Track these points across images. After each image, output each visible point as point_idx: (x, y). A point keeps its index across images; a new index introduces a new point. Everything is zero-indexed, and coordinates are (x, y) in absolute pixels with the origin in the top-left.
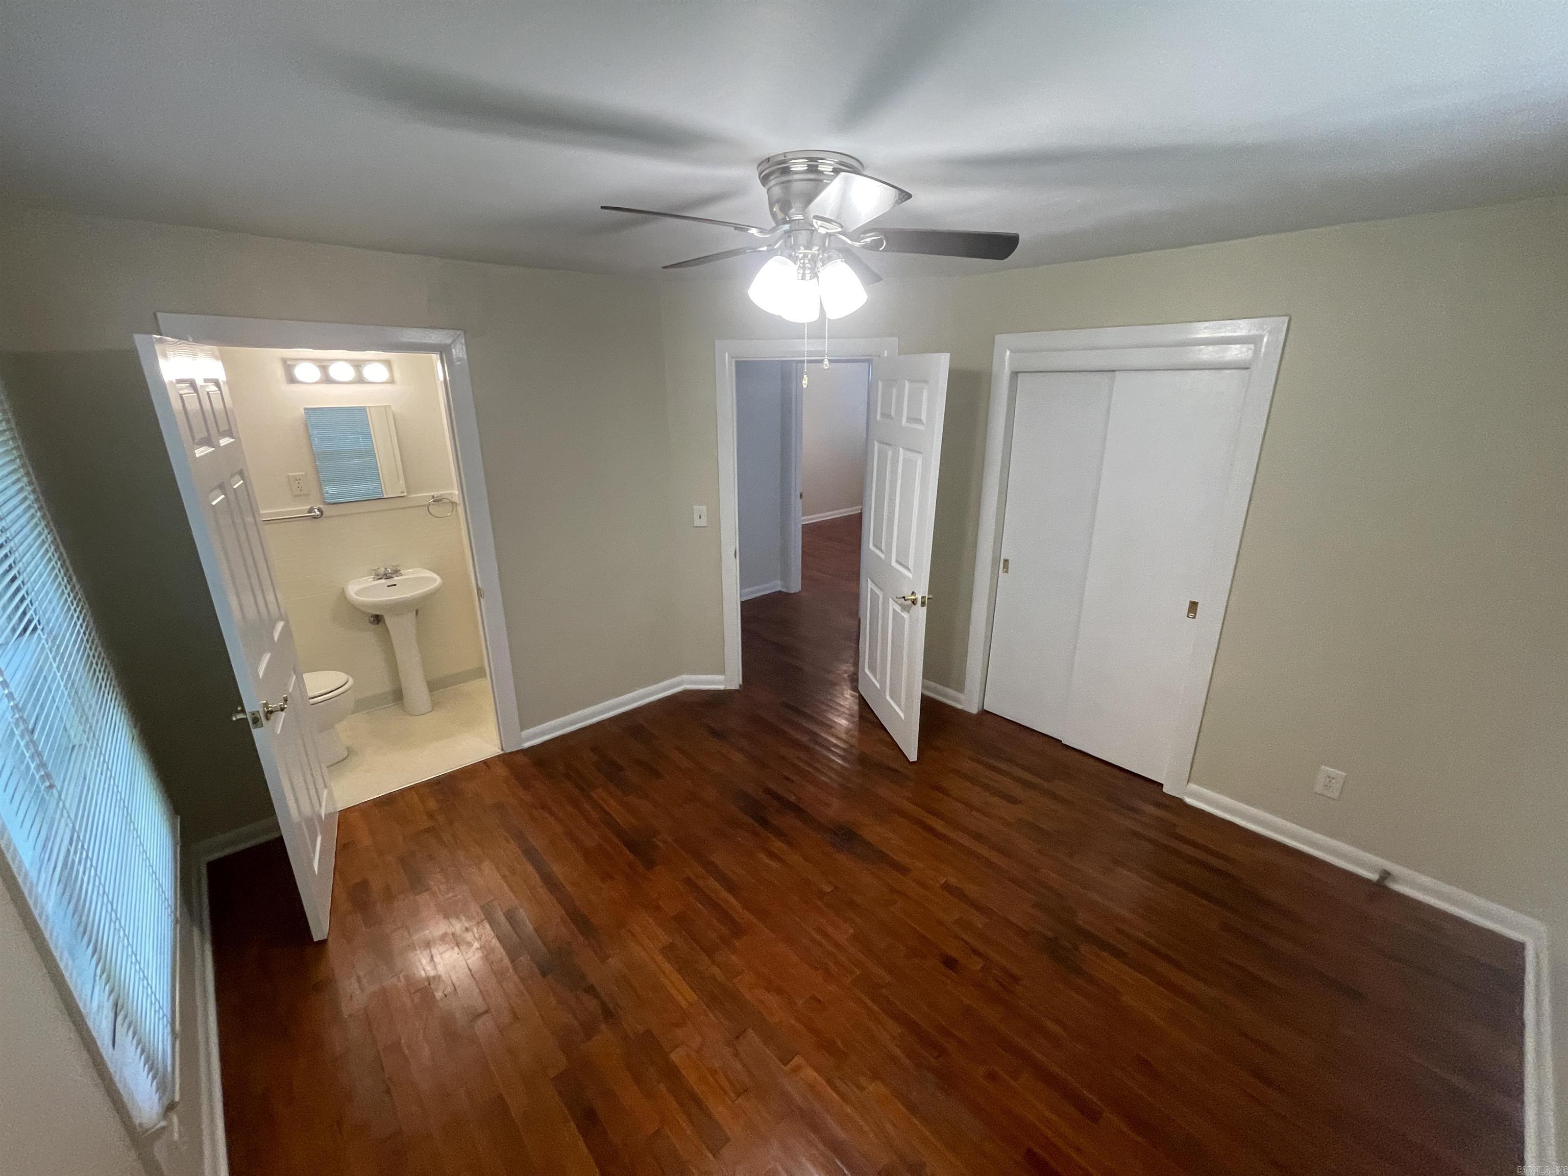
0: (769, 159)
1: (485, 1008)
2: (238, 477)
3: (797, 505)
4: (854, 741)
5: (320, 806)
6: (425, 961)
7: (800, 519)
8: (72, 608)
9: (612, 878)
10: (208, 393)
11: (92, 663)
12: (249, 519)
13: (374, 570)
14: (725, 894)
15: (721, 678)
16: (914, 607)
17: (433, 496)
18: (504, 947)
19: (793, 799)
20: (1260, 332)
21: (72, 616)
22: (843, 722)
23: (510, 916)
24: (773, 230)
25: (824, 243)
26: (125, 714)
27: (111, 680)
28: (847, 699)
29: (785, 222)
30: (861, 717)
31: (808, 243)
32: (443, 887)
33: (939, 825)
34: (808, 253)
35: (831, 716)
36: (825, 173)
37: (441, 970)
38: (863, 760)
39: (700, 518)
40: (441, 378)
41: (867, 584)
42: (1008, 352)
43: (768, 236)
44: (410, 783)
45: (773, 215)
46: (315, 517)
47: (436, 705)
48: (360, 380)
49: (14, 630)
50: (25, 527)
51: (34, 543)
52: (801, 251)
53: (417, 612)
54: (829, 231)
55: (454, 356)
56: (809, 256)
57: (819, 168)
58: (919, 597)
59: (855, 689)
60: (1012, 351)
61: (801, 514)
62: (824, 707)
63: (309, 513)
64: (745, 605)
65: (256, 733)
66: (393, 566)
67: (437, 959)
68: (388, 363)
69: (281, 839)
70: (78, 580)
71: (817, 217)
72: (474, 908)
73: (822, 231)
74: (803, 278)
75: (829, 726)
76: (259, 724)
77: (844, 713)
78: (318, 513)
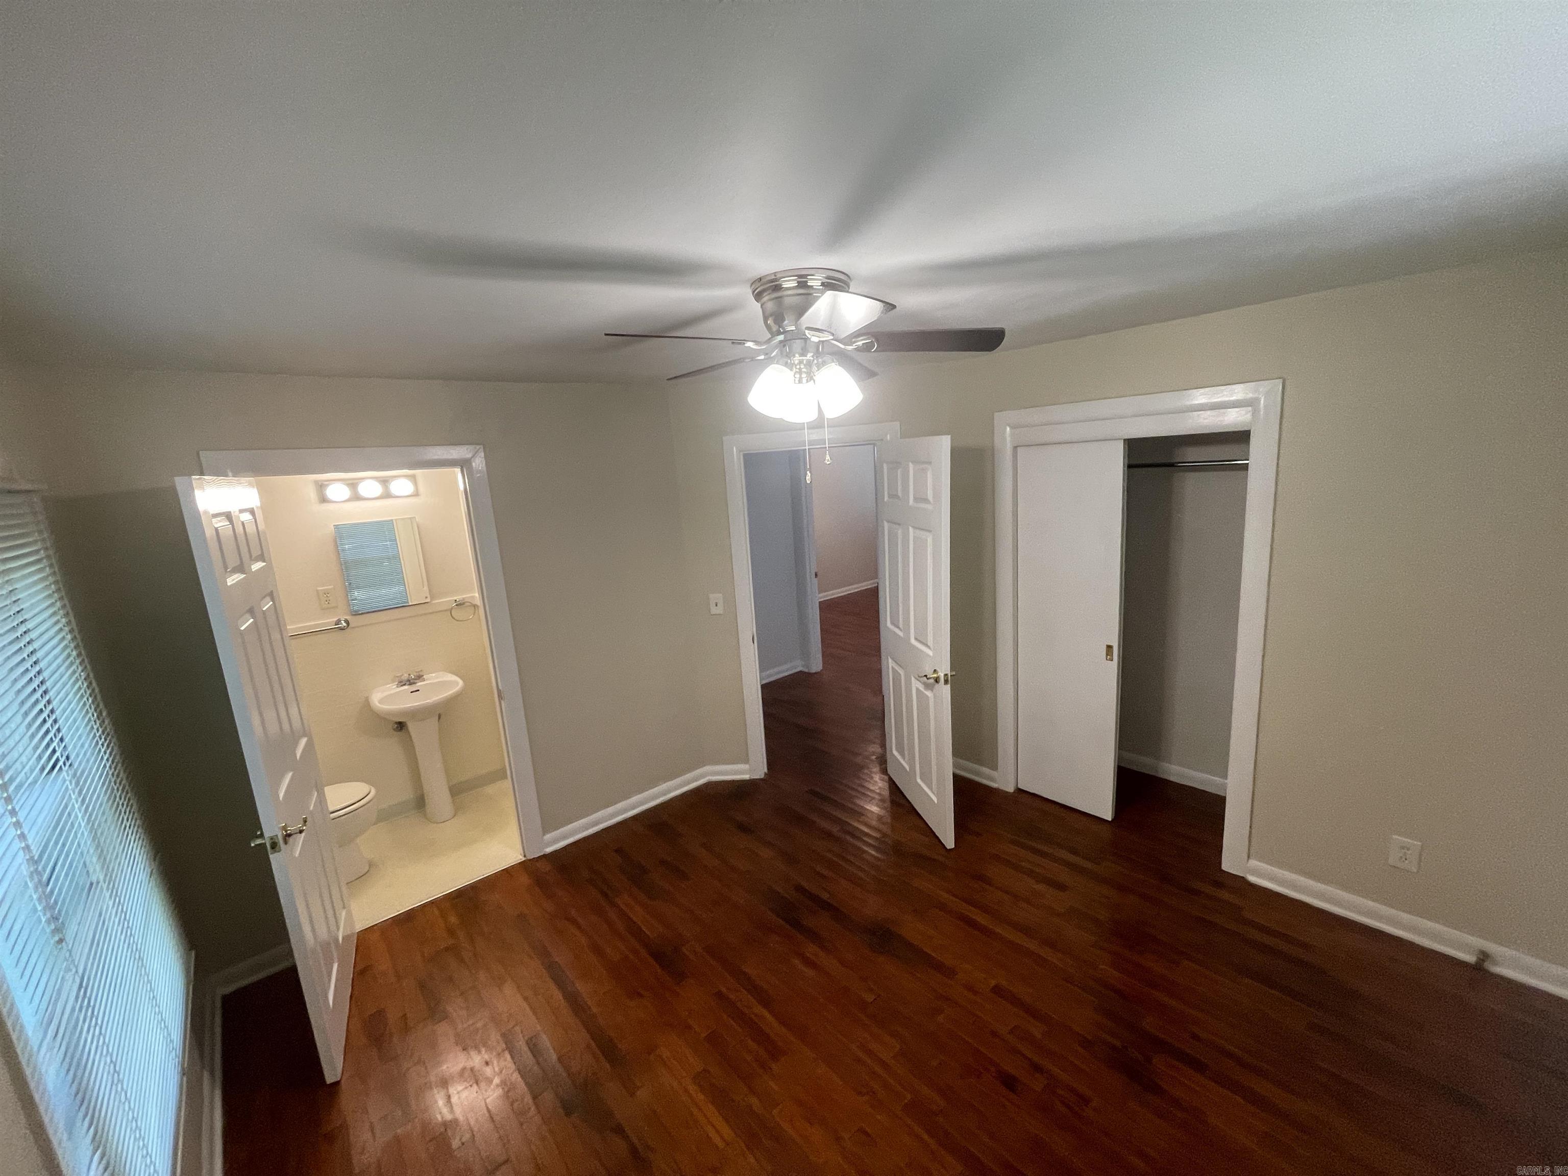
0: (760, 279)
1: (504, 1158)
2: (268, 599)
3: (812, 584)
4: (885, 828)
5: (338, 929)
6: (441, 1103)
7: (816, 596)
8: (100, 743)
9: (640, 995)
10: (243, 523)
11: (115, 797)
12: (276, 636)
13: (397, 677)
14: (759, 1010)
15: (746, 767)
16: (937, 685)
17: (456, 601)
18: (527, 1084)
19: (825, 896)
20: (1256, 395)
21: (100, 750)
22: (874, 808)
23: (533, 1046)
24: (769, 341)
25: (818, 349)
26: (145, 847)
27: (134, 814)
28: (877, 784)
29: (779, 333)
30: (893, 802)
31: (802, 349)
32: (464, 1013)
33: (981, 919)
34: (803, 360)
35: (861, 803)
36: (814, 287)
37: (459, 1113)
38: (897, 850)
39: (716, 605)
40: (461, 487)
41: (888, 662)
42: (1008, 429)
43: (764, 347)
44: (430, 898)
45: (768, 327)
46: (342, 629)
47: (458, 809)
48: (387, 495)
49: (43, 769)
50: (61, 666)
51: (69, 680)
52: (796, 358)
53: (439, 718)
54: (821, 339)
55: (474, 469)
56: (805, 362)
57: (808, 284)
58: (942, 675)
59: (884, 771)
60: (1012, 428)
61: (817, 592)
62: (854, 793)
63: (336, 625)
64: (766, 688)
65: (274, 858)
66: (416, 672)
67: (454, 1100)
68: (413, 478)
69: (293, 970)
70: (109, 714)
71: (808, 328)
72: (495, 1037)
73: (815, 339)
74: (800, 381)
75: (859, 813)
76: (277, 849)
77: (873, 798)
78: (345, 624)
